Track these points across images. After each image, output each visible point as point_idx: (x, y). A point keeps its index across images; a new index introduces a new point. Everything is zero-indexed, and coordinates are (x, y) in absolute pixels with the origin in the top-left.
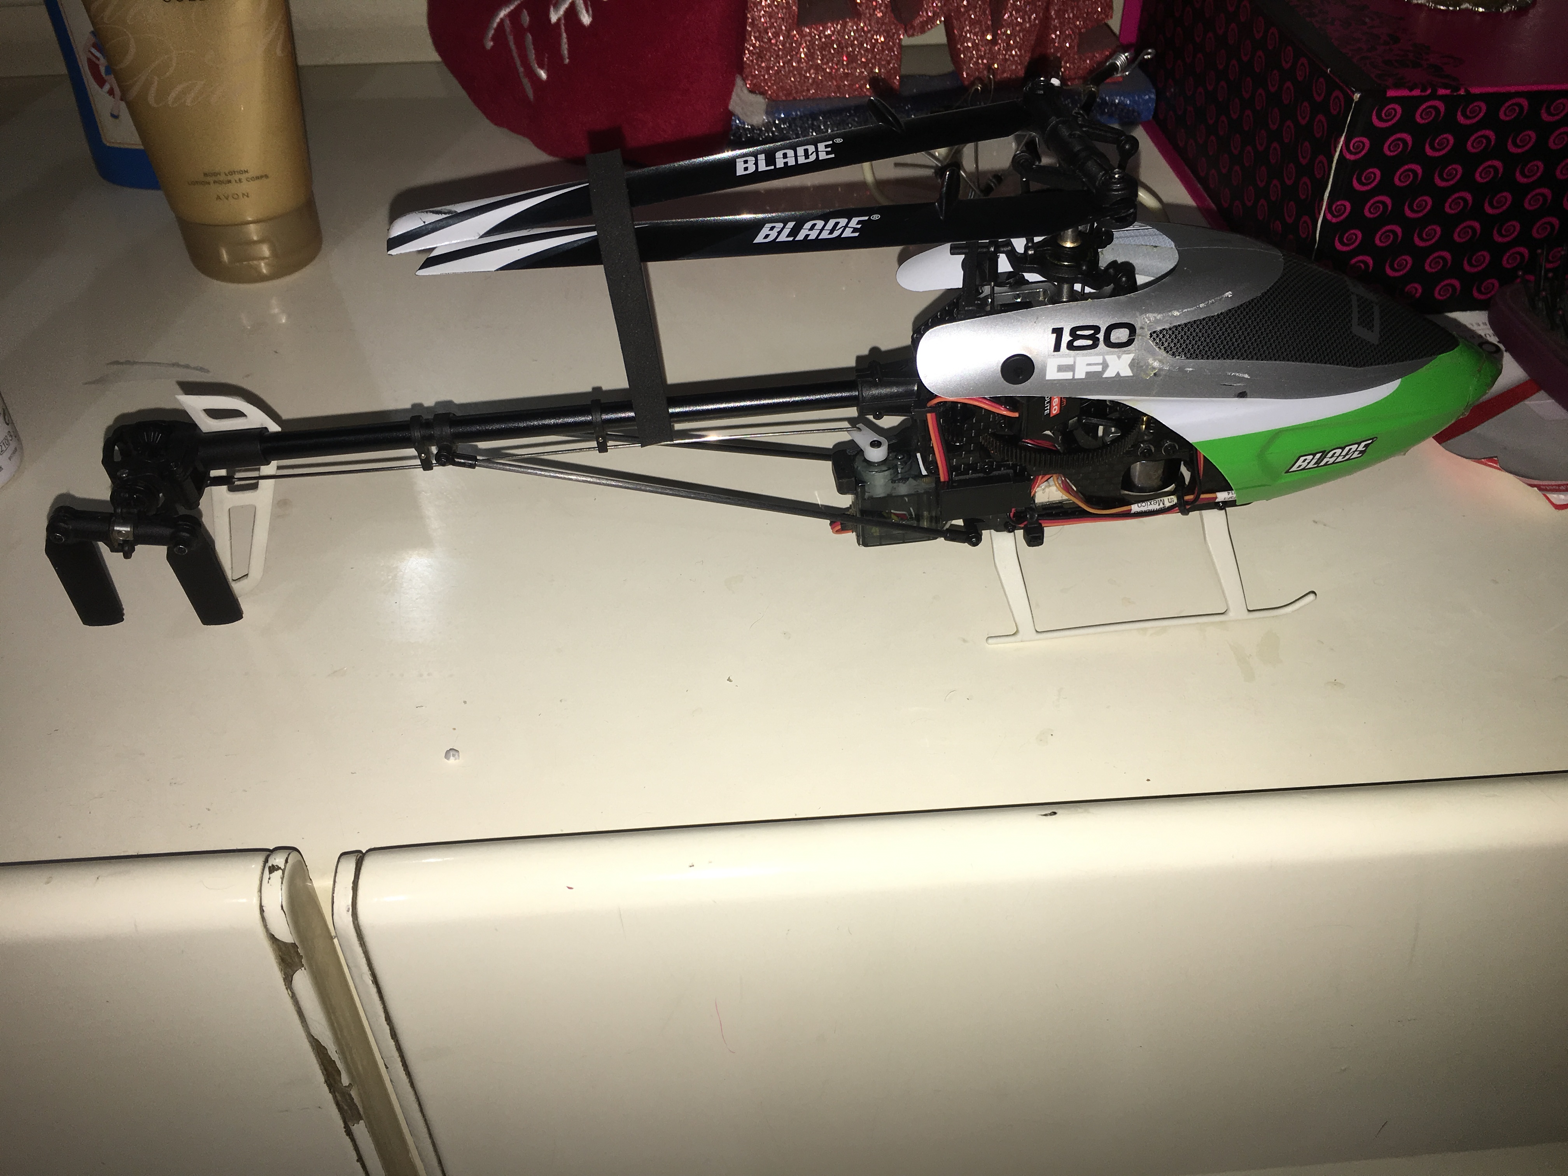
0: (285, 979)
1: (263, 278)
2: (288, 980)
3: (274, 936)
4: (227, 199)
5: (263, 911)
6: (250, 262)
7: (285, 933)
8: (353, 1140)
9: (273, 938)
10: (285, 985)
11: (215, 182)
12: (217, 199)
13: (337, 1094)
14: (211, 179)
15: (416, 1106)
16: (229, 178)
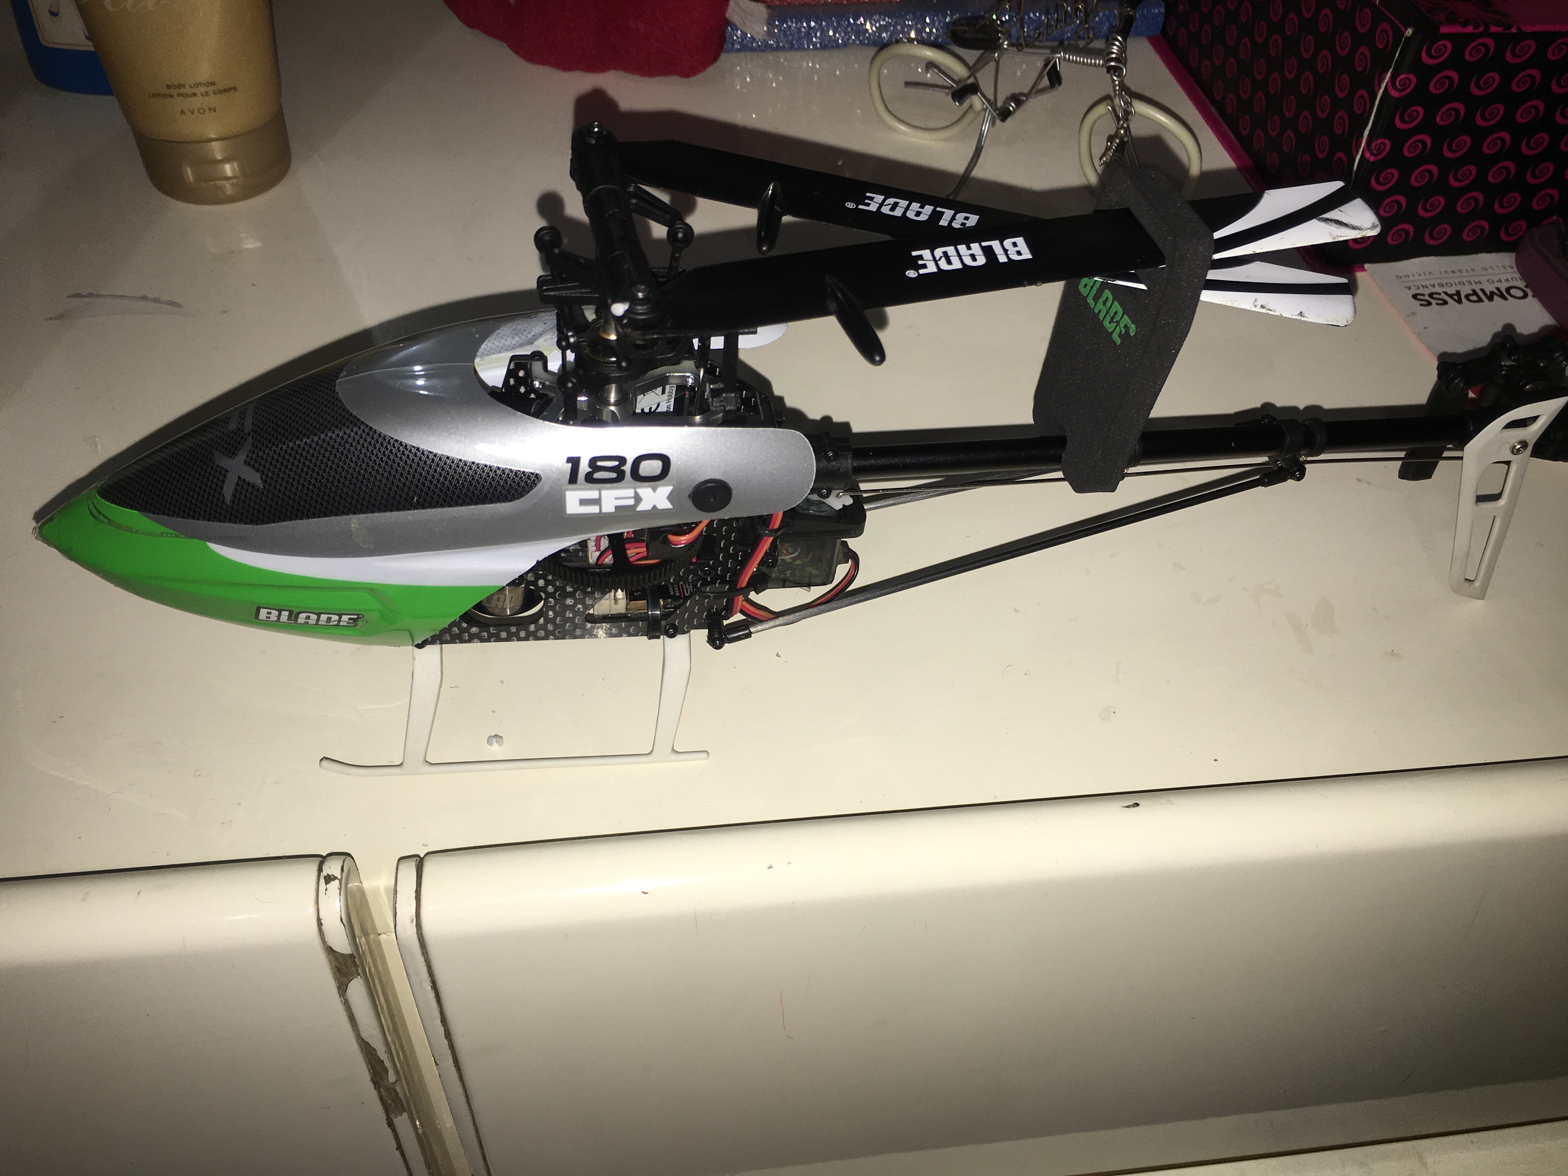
0: (339, 988)
1: (231, 200)
2: (342, 989)
3: (331, 948)
4: (192, 113)
5: (322, 924)
6: (216, 182)
7: (342, 944)
8: (394, 1130)
9: (330, 951)
10: (339, 993)
11: (179, 95)
12: (181, 113)
13: (381, 1090)
14: (174, 92)
15: (463, 1099)
16: (195, 90)
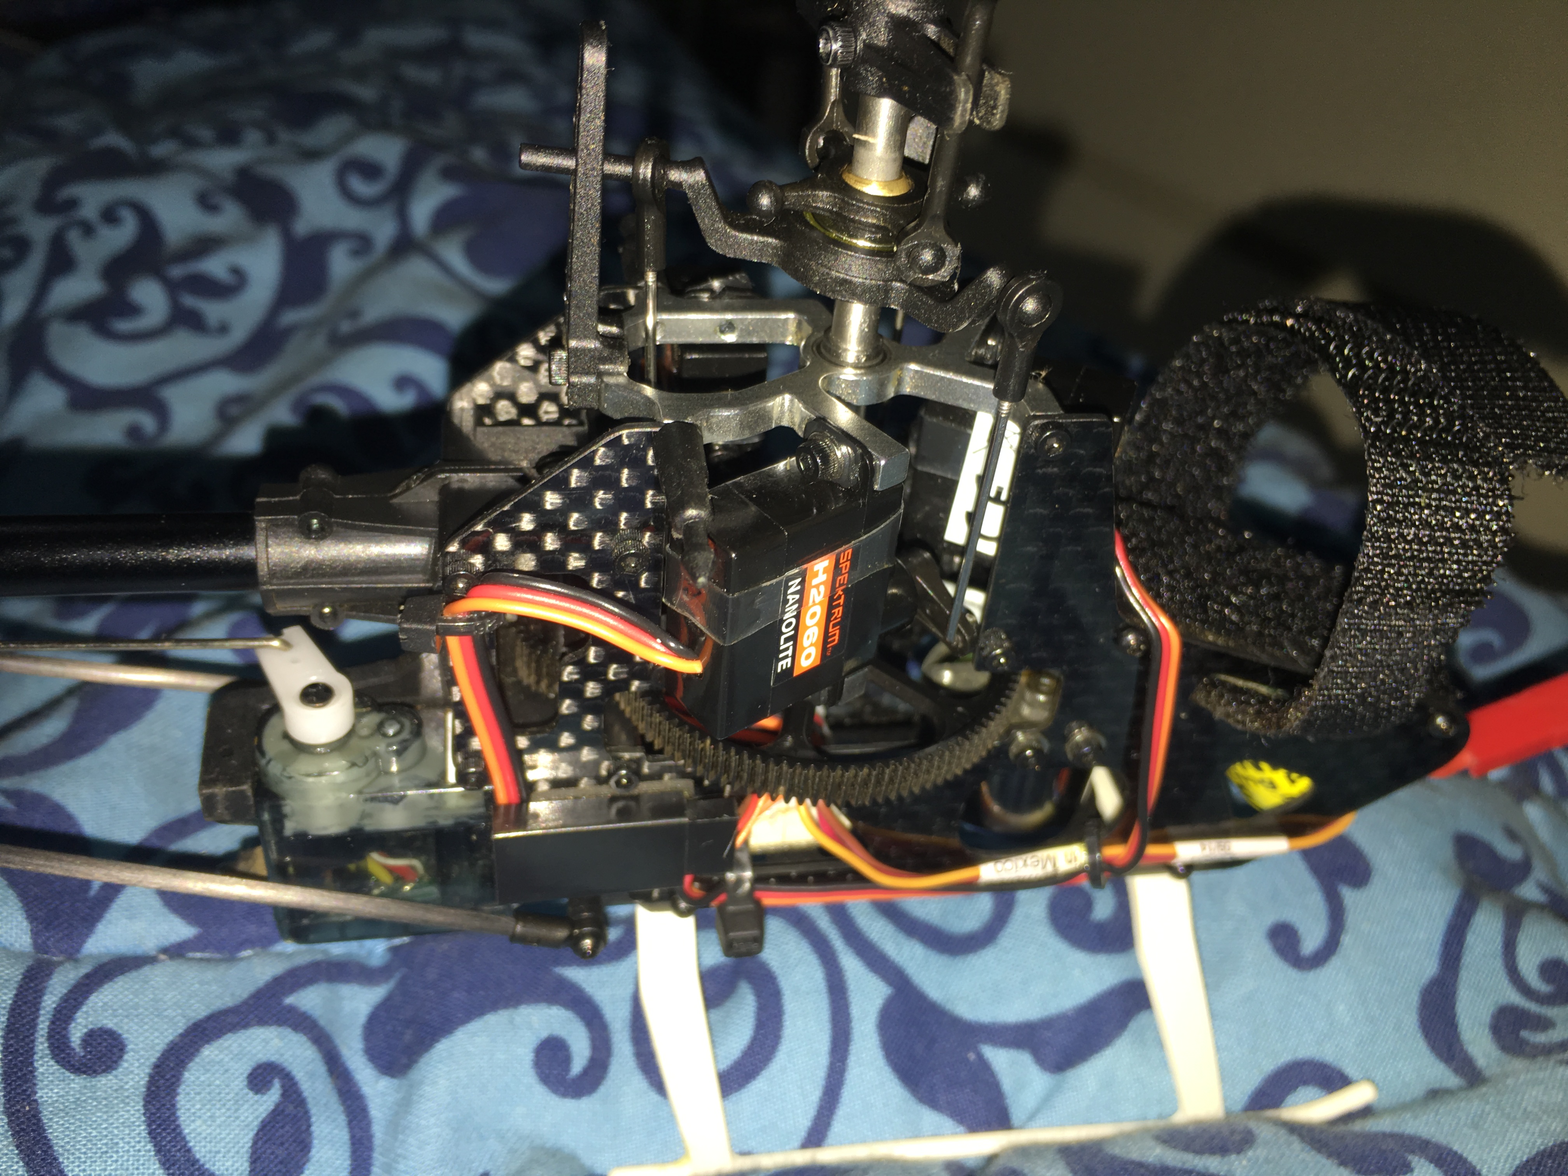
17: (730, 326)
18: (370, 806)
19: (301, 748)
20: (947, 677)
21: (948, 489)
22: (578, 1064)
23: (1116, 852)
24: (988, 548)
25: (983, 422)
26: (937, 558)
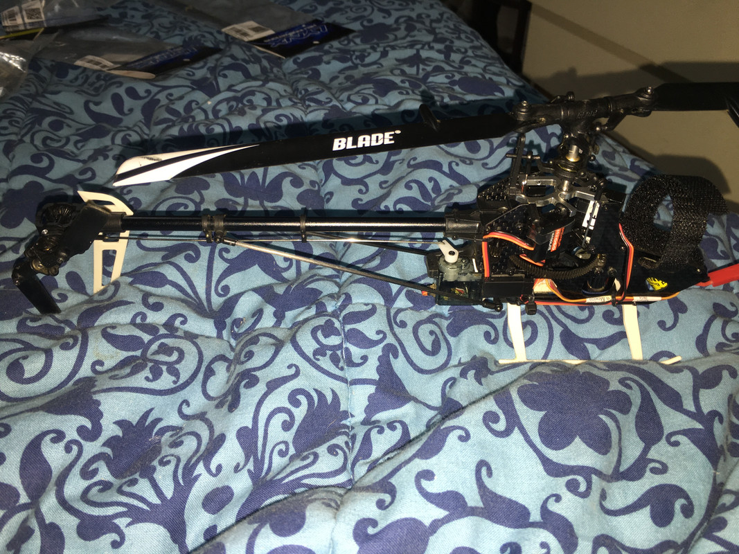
17: (539, 182)
18: (460, 276)
19: (447, 263)
20: (581, 257)
21: (584, 215)
22: (493, 337)
23: (619, 298)
24: (592, 228)
25: (592, 203)
26: (580, 230)
